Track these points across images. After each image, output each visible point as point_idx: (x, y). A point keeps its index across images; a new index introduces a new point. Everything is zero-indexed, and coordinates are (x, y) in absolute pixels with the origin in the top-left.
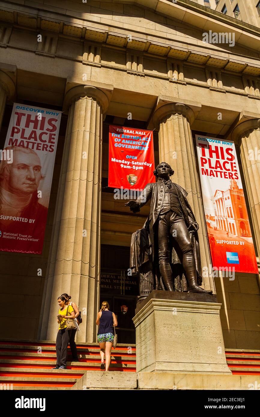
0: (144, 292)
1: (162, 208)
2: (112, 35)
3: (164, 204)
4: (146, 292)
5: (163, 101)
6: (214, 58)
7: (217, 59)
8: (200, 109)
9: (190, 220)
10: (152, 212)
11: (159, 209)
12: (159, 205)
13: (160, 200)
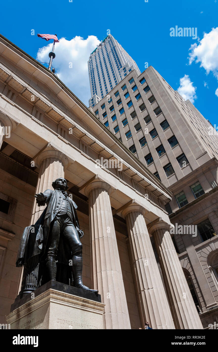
0: (28, 286)
1: (60, 210)
2: (29, 90)
3: (61, 208)
4: (30, 286)
5: (52, 146)
6: (87, 136)
7: (89, 137)
8: (74, 162)
9: (77, 228)
10: (50, 212)
11: (57, 211)
12: (58, 207)
13: (59, 204)
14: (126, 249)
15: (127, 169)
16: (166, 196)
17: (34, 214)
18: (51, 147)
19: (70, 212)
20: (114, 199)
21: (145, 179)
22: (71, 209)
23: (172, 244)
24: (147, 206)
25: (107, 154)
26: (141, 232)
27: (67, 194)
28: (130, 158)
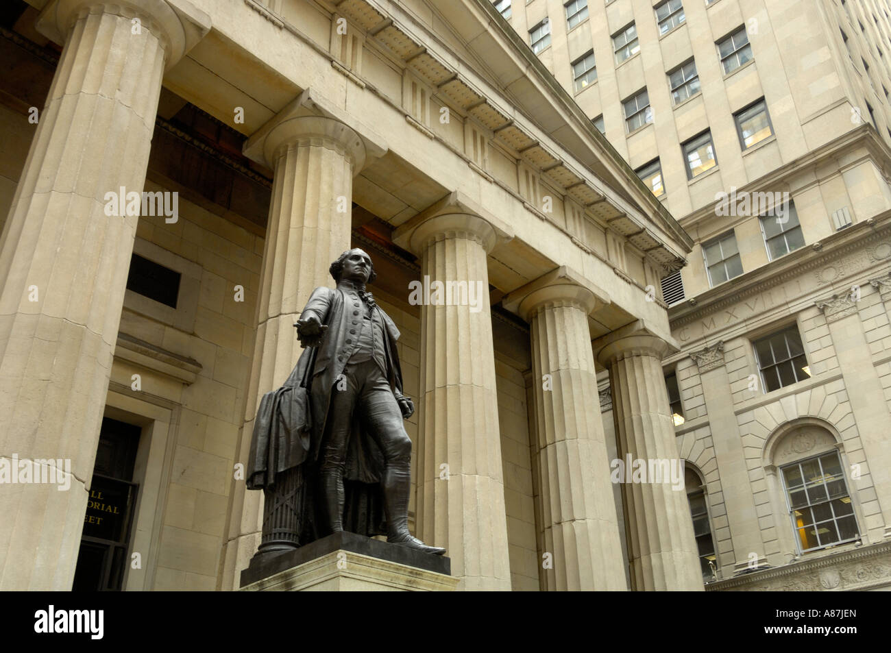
1: (356, 350)
5: (314, 105)
6: (431, 57)
7: (436, 61)
8: (383, 154)
9: (397, 391)
10: (329, 355)
11: (348, 352)
12: (349, 342)
13: (353, 332)
14: (522, 403)
15: (554, 167)
16: (671, 251)
17: (262, 323)
18: (310, 106)
19: (382, 353)
20: (503, 263)
21: (609, 200)
22: (383, 344)
23: (662, 400)
24: (602, 287)
25: (490, 117)
26: (574, 366)
27: (373, 302)
28: (567, 124)
